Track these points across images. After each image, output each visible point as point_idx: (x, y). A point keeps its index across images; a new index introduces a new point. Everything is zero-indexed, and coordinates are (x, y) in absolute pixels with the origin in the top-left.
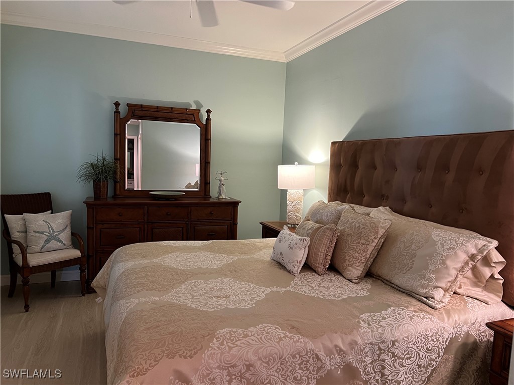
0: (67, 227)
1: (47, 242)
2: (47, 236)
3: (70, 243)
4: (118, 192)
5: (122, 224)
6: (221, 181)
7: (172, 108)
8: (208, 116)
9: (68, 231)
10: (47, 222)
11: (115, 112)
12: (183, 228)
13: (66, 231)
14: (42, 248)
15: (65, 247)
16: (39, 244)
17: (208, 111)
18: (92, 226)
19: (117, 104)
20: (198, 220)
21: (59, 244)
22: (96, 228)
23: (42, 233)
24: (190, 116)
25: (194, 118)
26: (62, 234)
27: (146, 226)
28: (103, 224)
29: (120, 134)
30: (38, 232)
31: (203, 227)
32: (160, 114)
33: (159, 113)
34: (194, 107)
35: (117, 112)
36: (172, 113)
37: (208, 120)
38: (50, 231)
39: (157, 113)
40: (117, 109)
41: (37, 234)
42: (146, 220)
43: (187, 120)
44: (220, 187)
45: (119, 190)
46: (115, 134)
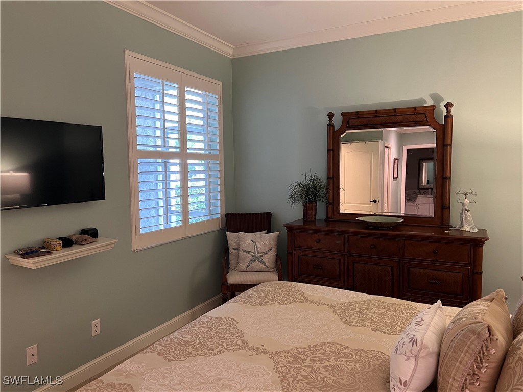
0: (271, 248)
1: (252, 261)
2: (252, 255)
3: (274, 266)
4: (330, 215)
5: (320, 252)
6: (463, 204)
7: (395, 110)
8: (449, 112)
9: (273, 253)
10: (254, 242)
11: (328, 125)
12: (392, 268)
13: (270, 253)
14: (247, 268)
15: (267, 269)
16: (245, 263)
17: (449, 105)
18: (291, 251)
19: (331, 116)
20: (415, 259)
21: (262, 266)
22: (294, 254)
23: (248, 252)
24: (420, 116)
25: (426, 118)
26: (266, 255)
27: (346, 259)
28: (301, 250)
29: (333, 150)
30: (245, 251)
31: (422, 270)
32: (379, 120)
33: (377, 118)
34: (430, 103)
35: (331, 125)
36: (395, 115)
37: (449, 117)
38: (255, 251)
39: (375, 118)
40: (331, 120)
41: (245, 253)
42: (346, 250)
43: (416, 122)
44: (462, 213)
45: (331, 213)
46: (328, 150)
